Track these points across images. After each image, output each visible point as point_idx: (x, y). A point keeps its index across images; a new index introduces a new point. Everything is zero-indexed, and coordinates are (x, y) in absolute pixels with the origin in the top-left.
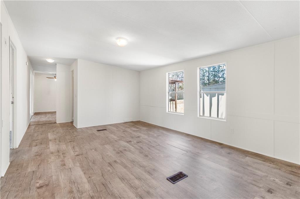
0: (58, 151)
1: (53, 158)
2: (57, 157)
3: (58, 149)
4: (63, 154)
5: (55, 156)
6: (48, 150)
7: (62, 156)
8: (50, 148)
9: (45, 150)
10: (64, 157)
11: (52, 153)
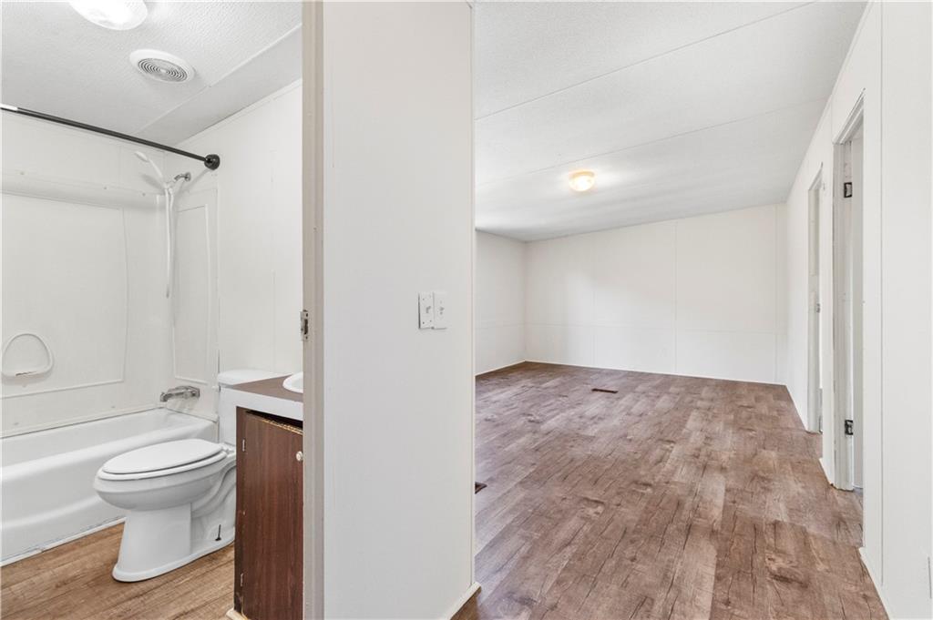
0: (705, 467)
1: (724, 457)
2: (713, 455)
3: (702, 476)
4: (697, 457)
5: (717, 460)
6: (731, 483)
7: (703, 452)
8: (723, 488)
9: (741, 487)
10: (699, 449)
11: (723, 469)
